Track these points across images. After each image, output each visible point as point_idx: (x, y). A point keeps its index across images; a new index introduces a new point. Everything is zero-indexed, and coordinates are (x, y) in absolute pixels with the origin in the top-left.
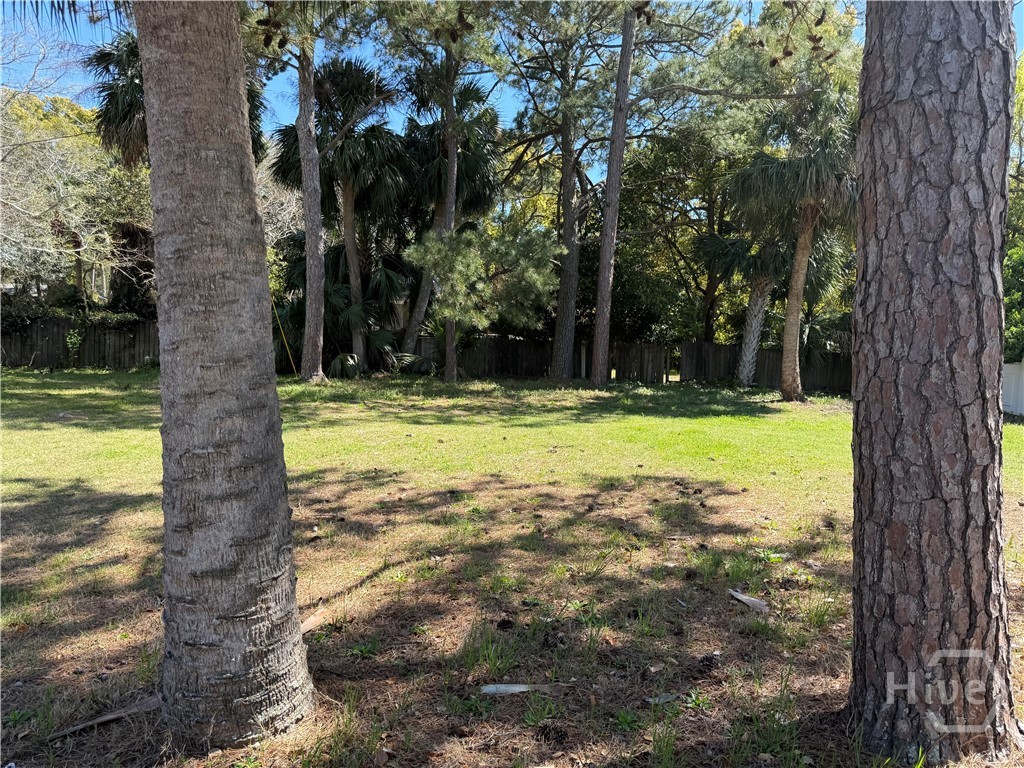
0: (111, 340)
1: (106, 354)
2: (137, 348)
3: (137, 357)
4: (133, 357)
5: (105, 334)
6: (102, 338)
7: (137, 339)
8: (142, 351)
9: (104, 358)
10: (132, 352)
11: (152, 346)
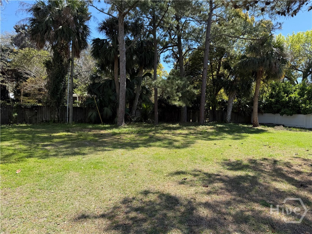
0: (27, 113)
1: (26, 118)
2: (38, 116)
3: (38, 119)
4: (36, 119)
5: (25, 111)
6: (24, 112)
7: (38, 112)
8: (40, 117)
9: (25, 120)
10: (36, 117)
11: (44, 115)
